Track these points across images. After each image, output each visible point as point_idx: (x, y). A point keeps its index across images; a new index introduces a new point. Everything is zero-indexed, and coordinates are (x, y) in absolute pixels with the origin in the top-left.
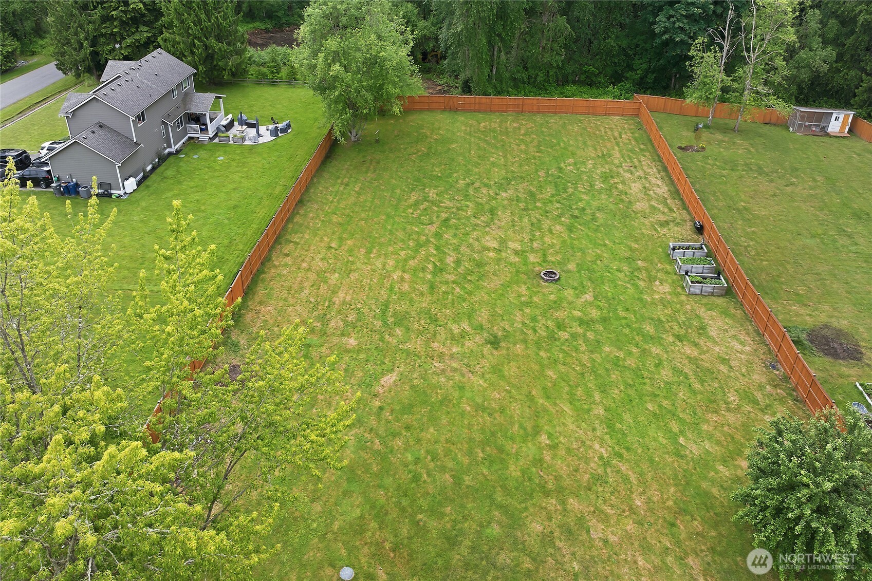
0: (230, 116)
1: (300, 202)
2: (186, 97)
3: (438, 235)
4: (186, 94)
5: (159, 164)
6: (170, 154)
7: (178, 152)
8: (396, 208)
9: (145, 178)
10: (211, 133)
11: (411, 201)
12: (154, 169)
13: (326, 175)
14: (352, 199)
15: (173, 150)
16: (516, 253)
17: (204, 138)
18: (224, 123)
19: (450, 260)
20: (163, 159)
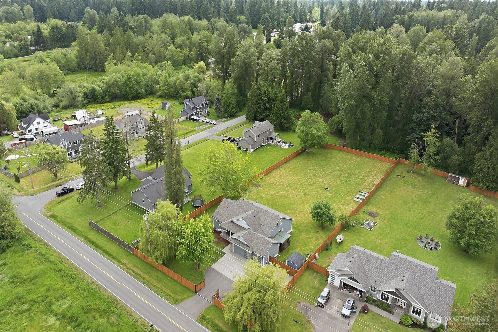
0: (280, 140)
1: (285, 163)
2: (271, 133)
3: (310, 176)
4: (271, 132)
5: (260, 147)
6: (263, 145)
7: (265, 145)
8: (306, 169)
9: (256, 150)
10: (274, 143)
11: (310, 169)
12: (258, 148)
13: (295, 159)
14: (297, 165)
15: (264, 145)
16: (324, 184)
17: (272, 143)
18: (278, 141)
19: (309, 181)
20: (261, 146)
